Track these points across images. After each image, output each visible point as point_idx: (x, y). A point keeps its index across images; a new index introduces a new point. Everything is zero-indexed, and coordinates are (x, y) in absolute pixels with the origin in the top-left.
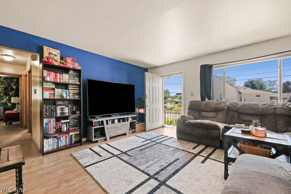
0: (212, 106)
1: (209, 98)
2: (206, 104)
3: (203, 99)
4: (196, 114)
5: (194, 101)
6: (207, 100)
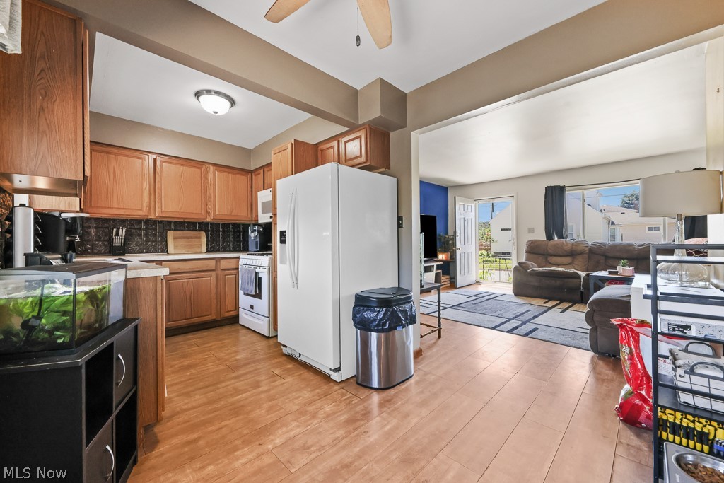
0: (565, 248)
1: (561, 237)
2: (556, 246)
3: (549, 237)
4: (541, 259)
5: (536, 241)
6: (556, 238)
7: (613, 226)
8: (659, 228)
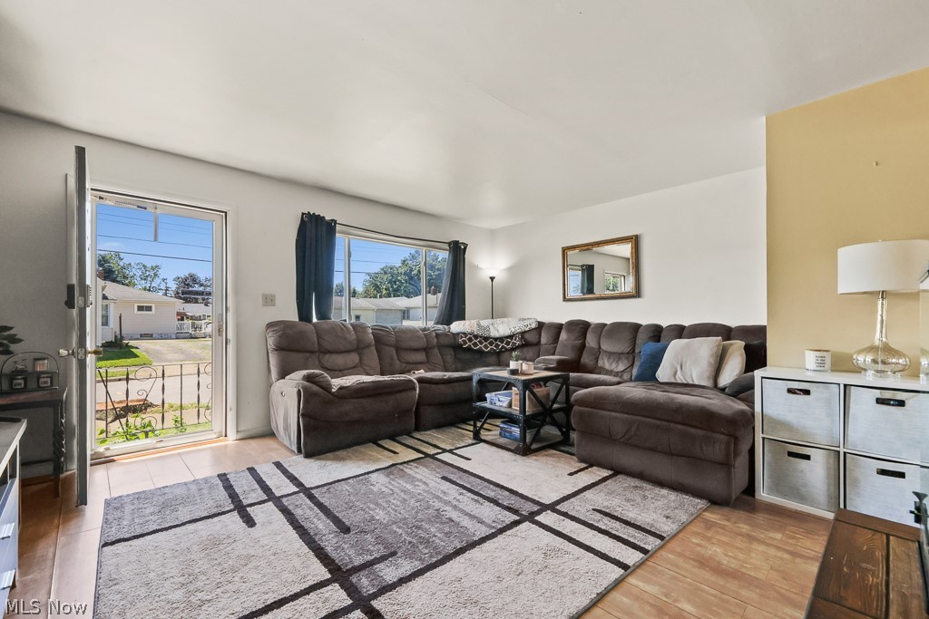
7: (106, 302)
8: (151, 307)
